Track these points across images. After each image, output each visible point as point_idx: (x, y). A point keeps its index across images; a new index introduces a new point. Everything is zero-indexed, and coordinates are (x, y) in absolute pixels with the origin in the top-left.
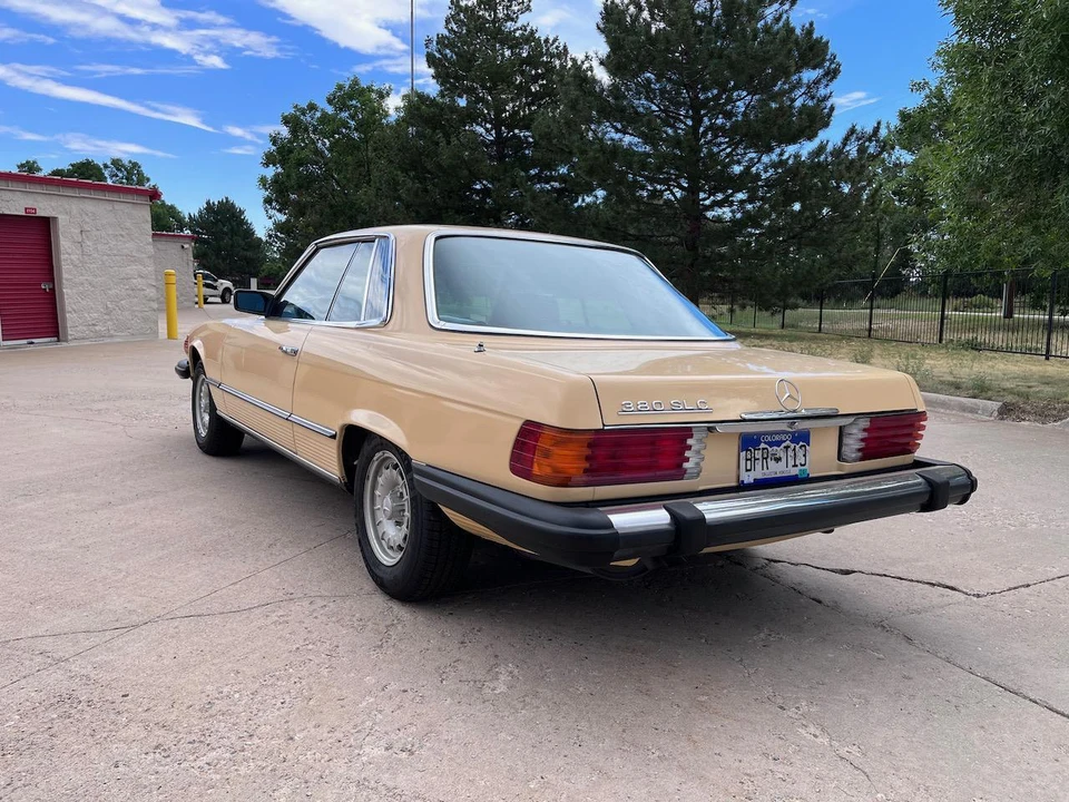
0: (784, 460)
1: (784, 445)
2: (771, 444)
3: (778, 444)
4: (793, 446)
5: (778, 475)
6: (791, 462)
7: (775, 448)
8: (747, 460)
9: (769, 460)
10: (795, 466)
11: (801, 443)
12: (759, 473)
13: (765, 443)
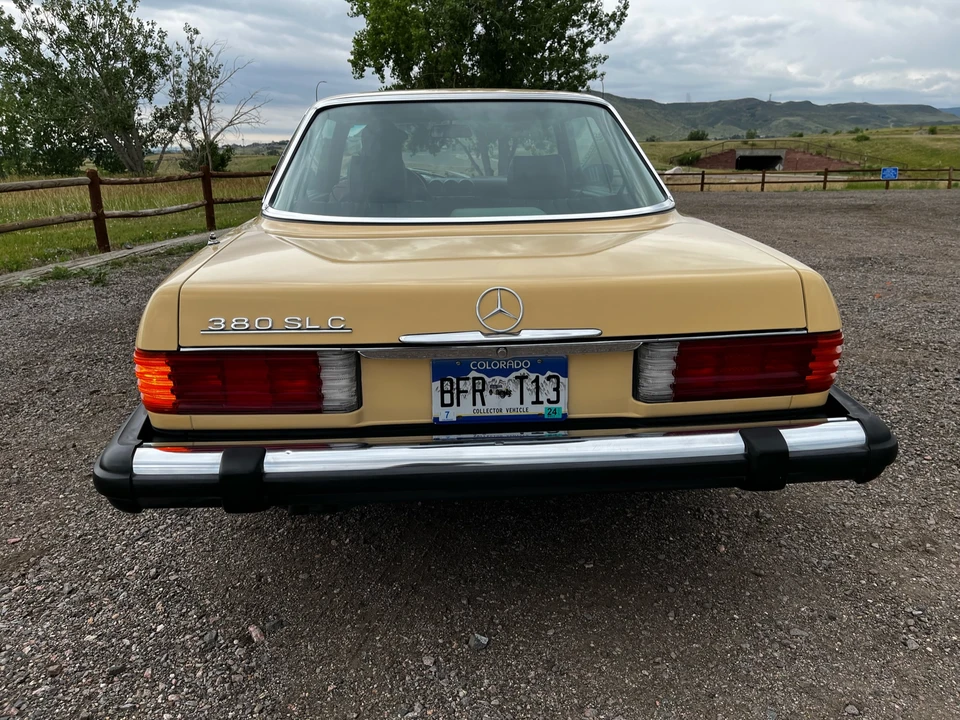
0: (516, 394)
1: (518, 374)
2: (490, 373)
3: (505, 373)
4: (533, 376)
5: (504, 413)
6: (529, 397)
7: (498, 378)
8: (443, 392)
9: (486, 393)
10: (538, 402)
11: (549, 373)
12: (466, 408)
13: (478, 371)
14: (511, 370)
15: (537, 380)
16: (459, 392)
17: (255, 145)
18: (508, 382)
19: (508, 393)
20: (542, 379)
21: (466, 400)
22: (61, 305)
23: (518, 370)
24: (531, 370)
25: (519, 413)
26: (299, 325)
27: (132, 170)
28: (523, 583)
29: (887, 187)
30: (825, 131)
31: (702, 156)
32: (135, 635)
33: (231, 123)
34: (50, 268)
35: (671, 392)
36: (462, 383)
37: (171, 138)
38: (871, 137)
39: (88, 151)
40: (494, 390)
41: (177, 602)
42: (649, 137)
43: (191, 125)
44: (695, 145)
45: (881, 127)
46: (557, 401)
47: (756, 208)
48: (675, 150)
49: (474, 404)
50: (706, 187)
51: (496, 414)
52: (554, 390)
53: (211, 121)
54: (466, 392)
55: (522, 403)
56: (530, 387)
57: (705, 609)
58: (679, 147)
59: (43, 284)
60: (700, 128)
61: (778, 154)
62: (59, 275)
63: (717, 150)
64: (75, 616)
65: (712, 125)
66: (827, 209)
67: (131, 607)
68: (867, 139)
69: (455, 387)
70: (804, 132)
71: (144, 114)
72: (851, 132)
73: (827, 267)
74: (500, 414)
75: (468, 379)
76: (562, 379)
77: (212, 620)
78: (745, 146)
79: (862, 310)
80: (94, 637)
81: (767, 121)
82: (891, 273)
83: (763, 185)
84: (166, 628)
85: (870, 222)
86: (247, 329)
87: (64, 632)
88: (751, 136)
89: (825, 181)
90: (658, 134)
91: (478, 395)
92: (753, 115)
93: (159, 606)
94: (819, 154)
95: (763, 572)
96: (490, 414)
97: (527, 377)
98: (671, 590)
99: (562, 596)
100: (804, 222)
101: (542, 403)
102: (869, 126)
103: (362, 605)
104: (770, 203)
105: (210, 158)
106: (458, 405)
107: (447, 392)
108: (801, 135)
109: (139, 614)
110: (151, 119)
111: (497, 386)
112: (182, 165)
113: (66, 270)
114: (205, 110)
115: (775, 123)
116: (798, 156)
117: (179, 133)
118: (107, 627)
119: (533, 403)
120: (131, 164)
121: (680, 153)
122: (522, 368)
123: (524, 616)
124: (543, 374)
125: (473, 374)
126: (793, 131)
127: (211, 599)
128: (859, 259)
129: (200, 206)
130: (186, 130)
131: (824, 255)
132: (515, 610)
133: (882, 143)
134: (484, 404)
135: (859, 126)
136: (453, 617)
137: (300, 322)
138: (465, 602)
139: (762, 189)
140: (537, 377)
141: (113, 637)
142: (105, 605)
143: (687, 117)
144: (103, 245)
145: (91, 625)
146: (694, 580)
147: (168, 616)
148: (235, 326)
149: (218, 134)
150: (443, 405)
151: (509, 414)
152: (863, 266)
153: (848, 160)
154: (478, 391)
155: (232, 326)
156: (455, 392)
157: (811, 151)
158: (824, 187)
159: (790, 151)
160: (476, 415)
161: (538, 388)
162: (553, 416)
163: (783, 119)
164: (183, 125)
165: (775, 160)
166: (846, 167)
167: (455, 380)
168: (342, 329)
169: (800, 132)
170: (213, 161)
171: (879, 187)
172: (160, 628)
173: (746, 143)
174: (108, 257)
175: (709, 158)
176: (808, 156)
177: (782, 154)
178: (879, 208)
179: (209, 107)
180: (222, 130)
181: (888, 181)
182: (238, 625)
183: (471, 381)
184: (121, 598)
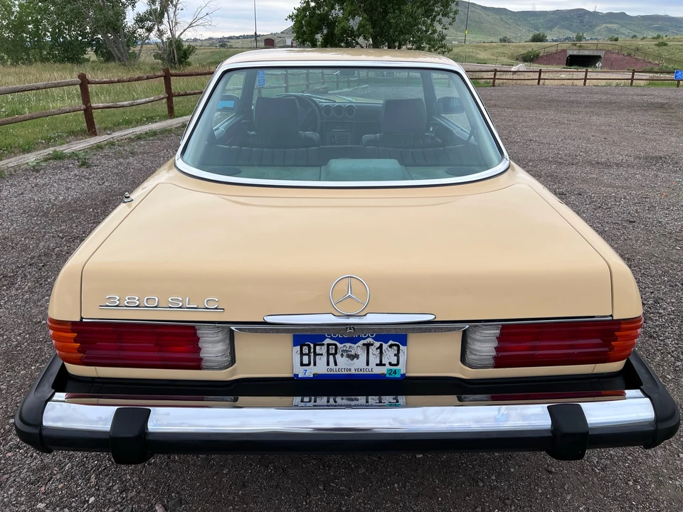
0: (363, 357)
1: (365, 342)
2: (342, 341)
3: (354, 341)
4: (377, 344)
5: (353, 372)
6: (374, 360)
7: (348, 345)
8: (302, 354)
9: (338, 356)
10: (381, 364)
11: (391, 342)
12: (321, 367)
13: (332, 338)
14: (359, 339)
15: (380, 347)
16: (315, 354)
17: (210, 39)
18: (357, 348)
19: (356, 356)
20: (385, 346)
21: (321, 361)
22: (55, 184)
23: (365, 339)
24: (376, 339)
25: (365, 373)
26: (181, 304)
27: (119, 60)
28: (367, 470)
29: (678, 85)
30: (635, 36)
31: (541, 55)
32: (74, 504)
33: (191, 26)
34: (50, 150)
35: (492, 362)
36: (318, 348)
37: (148, 36)
38: (669, 43)
39: (89, 44)
40: (345, 354)
41: (106, 476)
42: (502, 37)
43: (162, 27)
44: (536, 46)
45: (677, 34)
46: (397, 364)
47: (578, 102)
48: (520, 50)
49: (328, 364)
50: (542, 81)
51: (346, 373)
52: (395, 355)
53: (176, 23)
54: (322, 355)
55: (368, 364)
56: (375, 352)
57: (506, 504)
58: (524, 46)
59: (44, 164)
60: (541, 31)
61: (599, 54)
62: (58, 157)
63: (553, 50)
64: (32, 484)
65: (551, 28)
66: (632, 107)
67: (73, 477)
68: (666, 45)
69: (312, 350)
70: (620, 36)
71: (130, 18)
72: (654, 38)
73: (628, 165)
74: (349, 373)
75: (323, 345)
76: (401, 347)
77: (130, 495)
78: (574, 47)
79: (652, 208)
80: (44, 505)
81: (591, 27)
82: (675, 172)
83: (585, 81)
84: (96, 501)
85: (664, 121)
86: (137, 306)
87: (23, 499)
88: (579, 38)
89: (632, 79)
90: (509, 35)
91: (331, 357)
92: (582, 22)
93: (93, 480)
94: (629, 55)
95: (553, 470)
96: (341, 373)
97: (372, 345)
98: (481, 484)
99: (396, 485)
100: (613, 120)
101: (384, 365)
102: (668, 33)
103: (244, 486)
104: (589, 100)
105: (175, 52)
106: (315, 365)
107: (306, 354)
108: (616, 40)
109: (78, 485)
110: (134, 21)
111: (347, 351)
112: (155, 57)
113: (62, 153)
114: (172, 15)
115: (598, 28)
116: (614, 56)
117: (153, 32)
118: (54, 496)
119: (377, 365)
120: (119, 55)
121: (525, 52)
122: (368, 337)
123: (365, 504)
124: (386, 343)
125: (327, 341)
126: (611, 35)
127: (131, 474)
128: (652, 158)
129: (163, 98)
130: (159, 30)
131: (626, 153)
132: (359, 498)
133: (677, 49)
134: (336, 364)
135: (661, 33)
136: (310, 501)
137: (181, 301)
138: (321, 488)
139: (585, 84)
140: (381, 345)
141: (58, 506)
142: (55, 475)
143: (532, 22)
144: (91, 130)
145: (43, 494)
146: (499, 475)
147: (98, 489)
148: (128, 303)
149: (181, 34)
150: (302, 364)
151: (357, 372)
152: (655, 165)
153: (650, 60)
154: (332, 354)
155: (125, 303)
156: (312, 355)
157: (624, 52)
158: (631, 84)
159: (608, 52)
160: (330, 373)
161: (381, 353)
162: (393, 376)
163: (604, 25)
164: (156, 27)
165: (597, 58)
166: (649, 67)
167: (312, 345)
168: (216, 308)
169: (616, 36)
170: (178, 55)
171: (672, 84)
172: (92, 499)
173: (575, 45)
174: (93, 141)
175: (546, 56)
176: (621, 56)
177: (602, 54)
178: (670, 106)
179: (175, 12)
180: (184, 30)
181: (679, 81)
182: (149, 502)
183: (326, 346)
184: (67, 468)
